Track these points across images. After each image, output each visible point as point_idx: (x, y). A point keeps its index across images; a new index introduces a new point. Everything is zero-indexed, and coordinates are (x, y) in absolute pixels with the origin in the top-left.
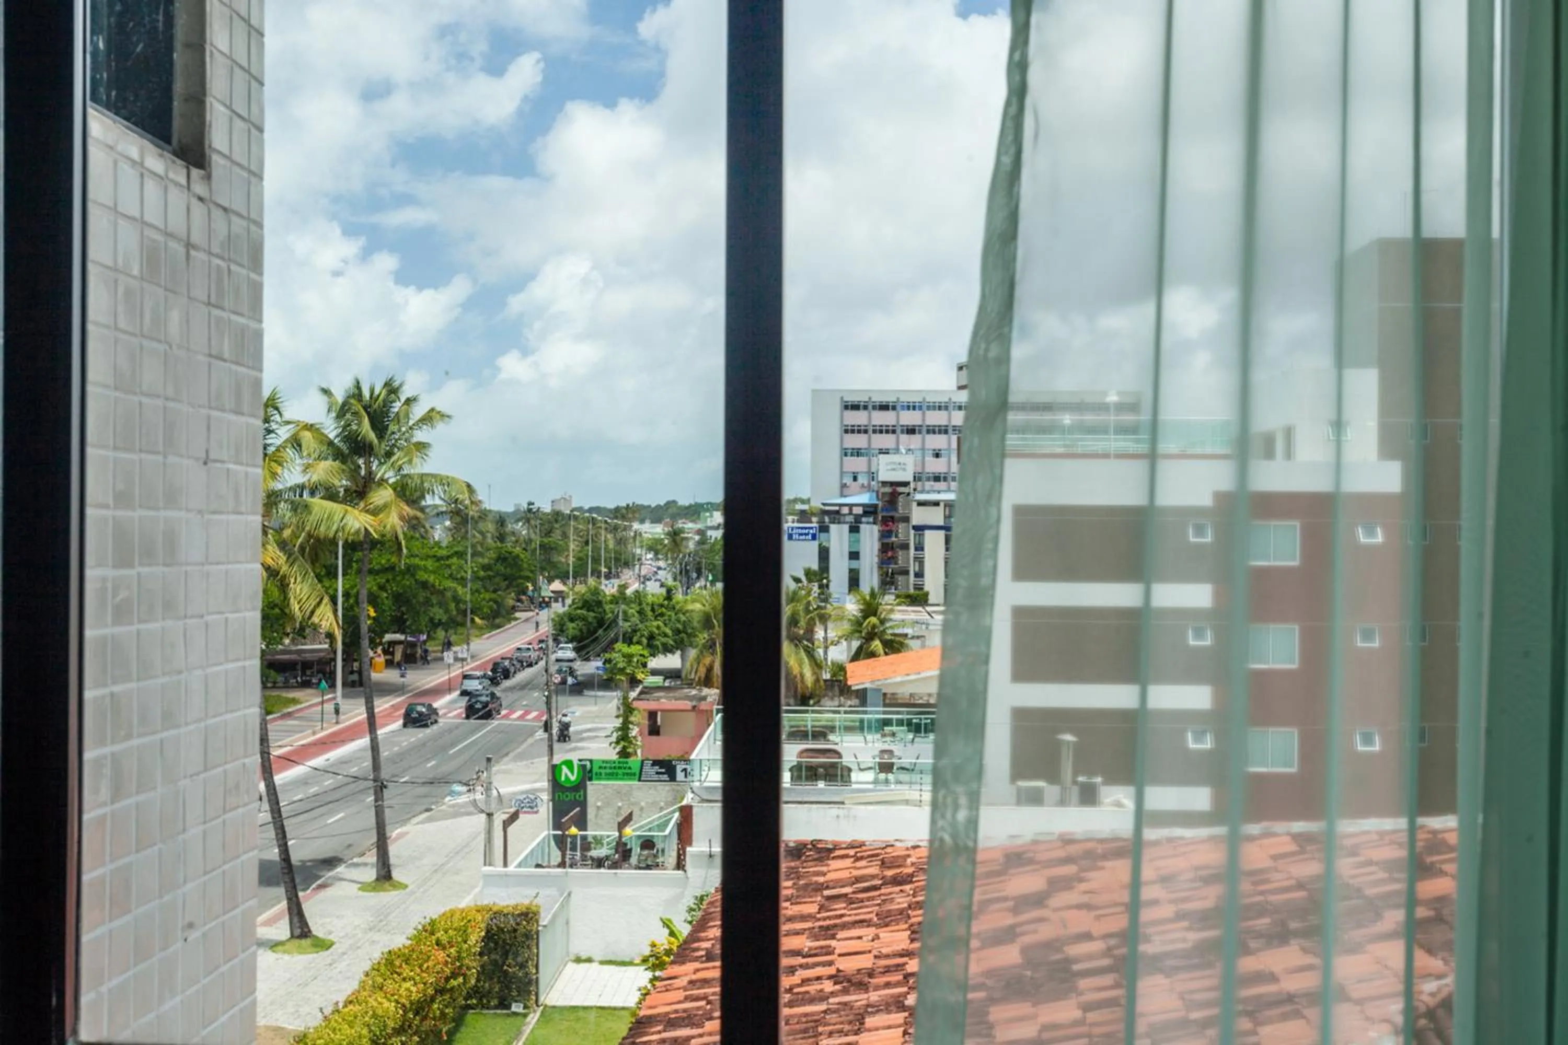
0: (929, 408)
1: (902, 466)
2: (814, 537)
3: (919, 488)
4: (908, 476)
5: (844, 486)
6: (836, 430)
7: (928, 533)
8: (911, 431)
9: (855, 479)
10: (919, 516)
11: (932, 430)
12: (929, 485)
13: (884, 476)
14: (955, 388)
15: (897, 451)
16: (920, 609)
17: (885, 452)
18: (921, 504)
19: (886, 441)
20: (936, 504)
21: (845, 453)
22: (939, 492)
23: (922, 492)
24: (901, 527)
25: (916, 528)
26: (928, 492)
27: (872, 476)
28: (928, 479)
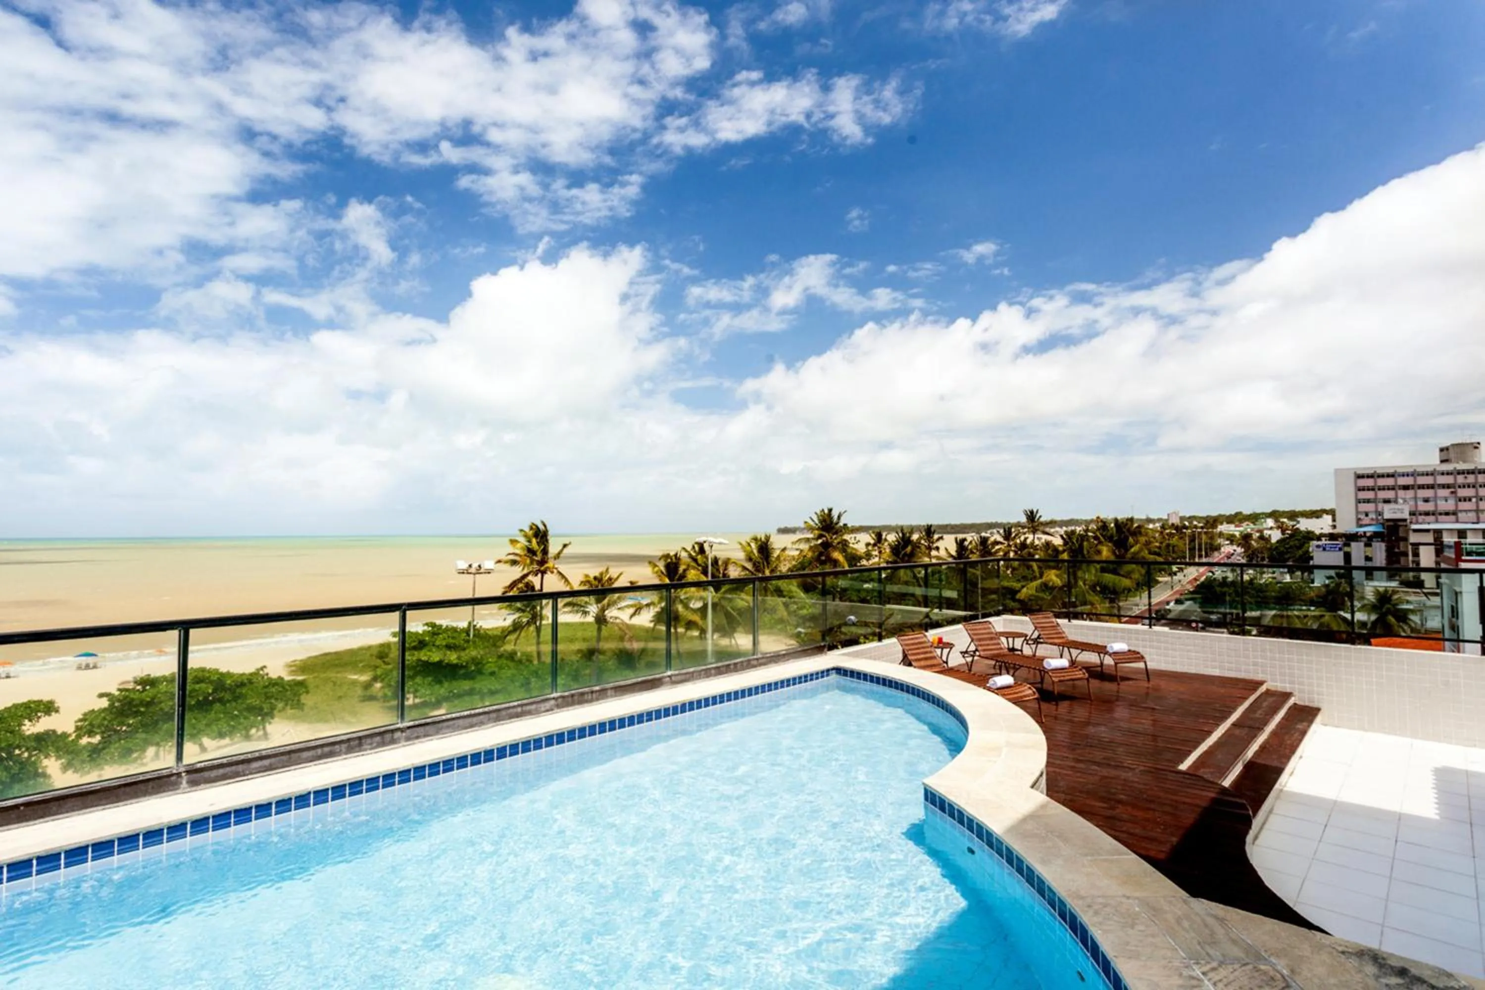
0: (1419, 475)
1: (1402, 511)
2: (1340, 549)
3: (1414, 521)
4: (1406, 515)
5: (1359, 520)
6: (1352, 489)
7: (1422, 548)
8: (1406, 488)
9: (1367, 515)
10: (1413, 538)
11: (1421, 487)
12: (1421, 518)
13: (1387, 516)
14: (1438, 462)
15: (1396, 502)
16: (1418, 590)
17: (1387, 501)
18: (1416, 531)
19: (1390, 494)
20: (1428, 531)
21: (1359, 501)
22: (1429, 523)
23: (1417, 523)
24: (1402, 544)
25: (1412, 544)
26: (1421, 523)
27: (1380, 514)
28: (1420, 514)
